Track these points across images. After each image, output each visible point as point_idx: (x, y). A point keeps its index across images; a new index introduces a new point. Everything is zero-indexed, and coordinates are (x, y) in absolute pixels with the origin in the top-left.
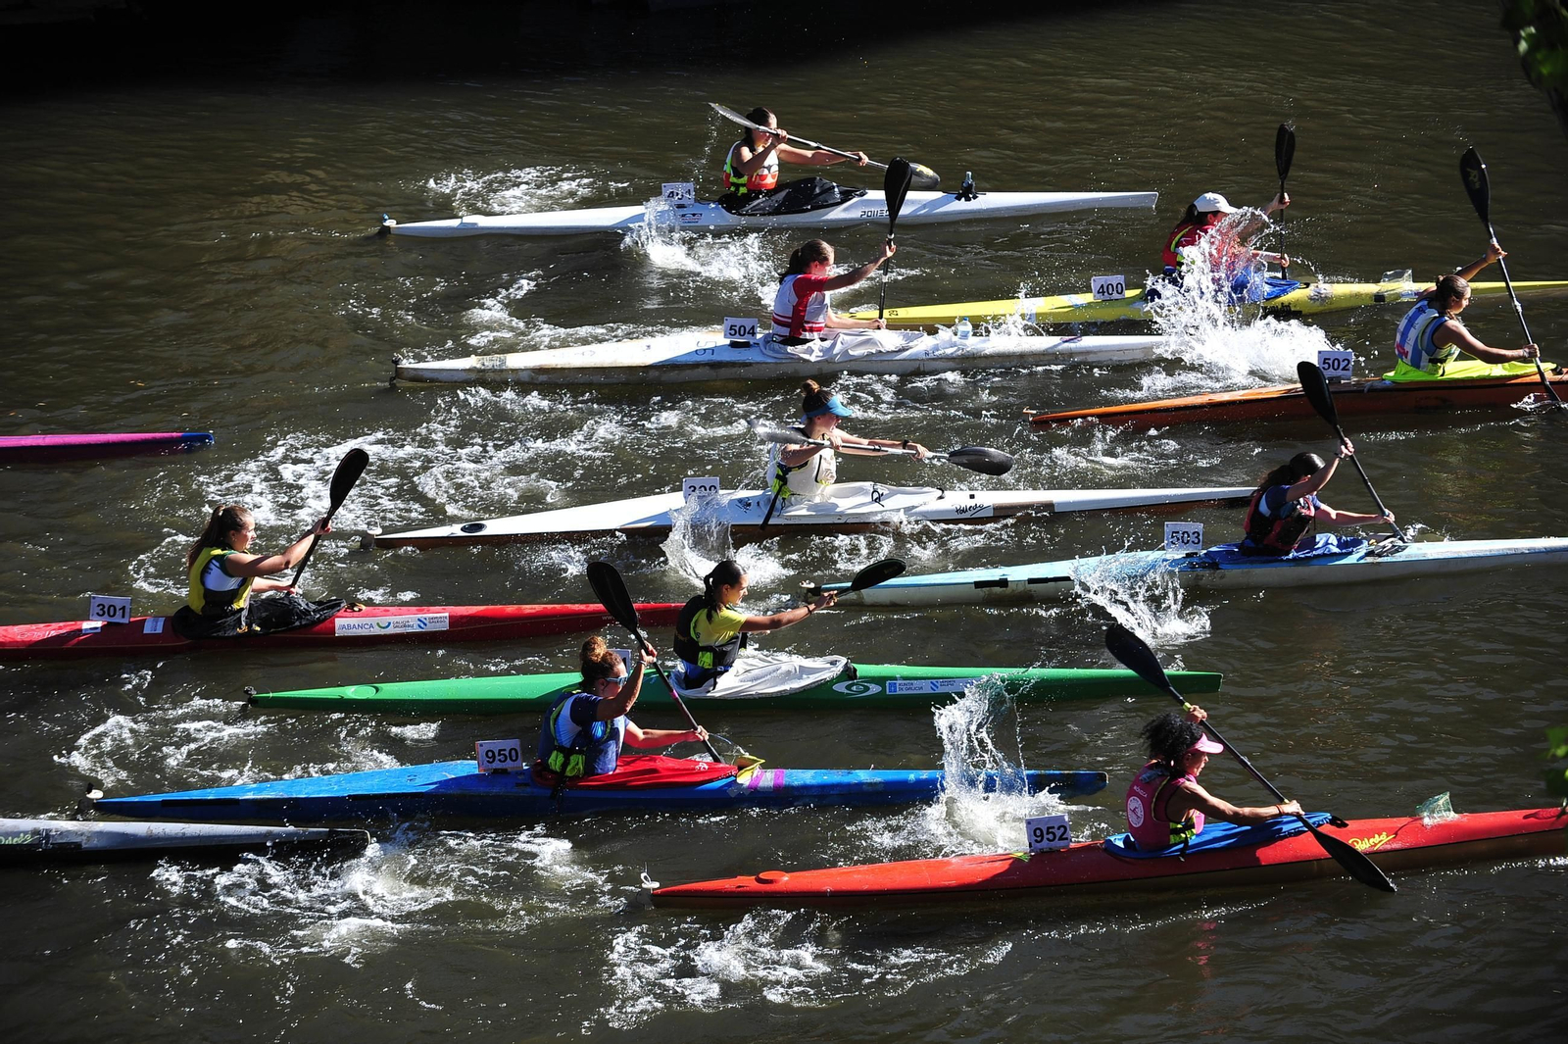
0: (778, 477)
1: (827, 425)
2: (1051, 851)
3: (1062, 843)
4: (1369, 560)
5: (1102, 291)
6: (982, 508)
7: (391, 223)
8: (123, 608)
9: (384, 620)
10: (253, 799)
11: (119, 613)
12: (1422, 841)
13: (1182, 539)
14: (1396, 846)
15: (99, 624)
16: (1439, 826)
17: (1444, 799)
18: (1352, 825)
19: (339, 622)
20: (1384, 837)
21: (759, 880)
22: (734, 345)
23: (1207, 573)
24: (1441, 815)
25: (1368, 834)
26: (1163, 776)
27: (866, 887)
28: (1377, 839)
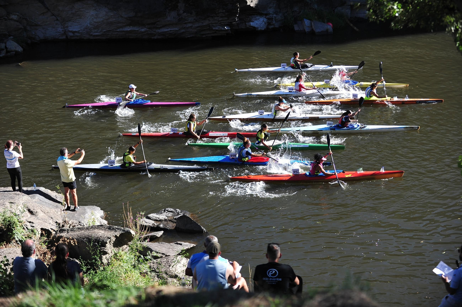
0: (275, 112)
1: (283, 104)
2: (296, 175)
3: (298, 173)
4: (360, 129)
5: (326, 82)
6: (307, 117)
7: (237, 70)
8: (176, 130)
9: (217, 134)
10: (193, 161)
11: (175, 131)
12: (357, 176)
13: (329, 124)
14: (352, 176)
15: (172, 133)
16: (360, 173)
17: (361, 169)
18: (346, 172)
19: (210, 134)
20: (351, 175)
21: (248, 177)
22: (289, 92)
23: (333, 131)
24: (361, 171)
25: (348, 174)
26: (316, 163)
27: (265, 179)
28: (349, 175)
